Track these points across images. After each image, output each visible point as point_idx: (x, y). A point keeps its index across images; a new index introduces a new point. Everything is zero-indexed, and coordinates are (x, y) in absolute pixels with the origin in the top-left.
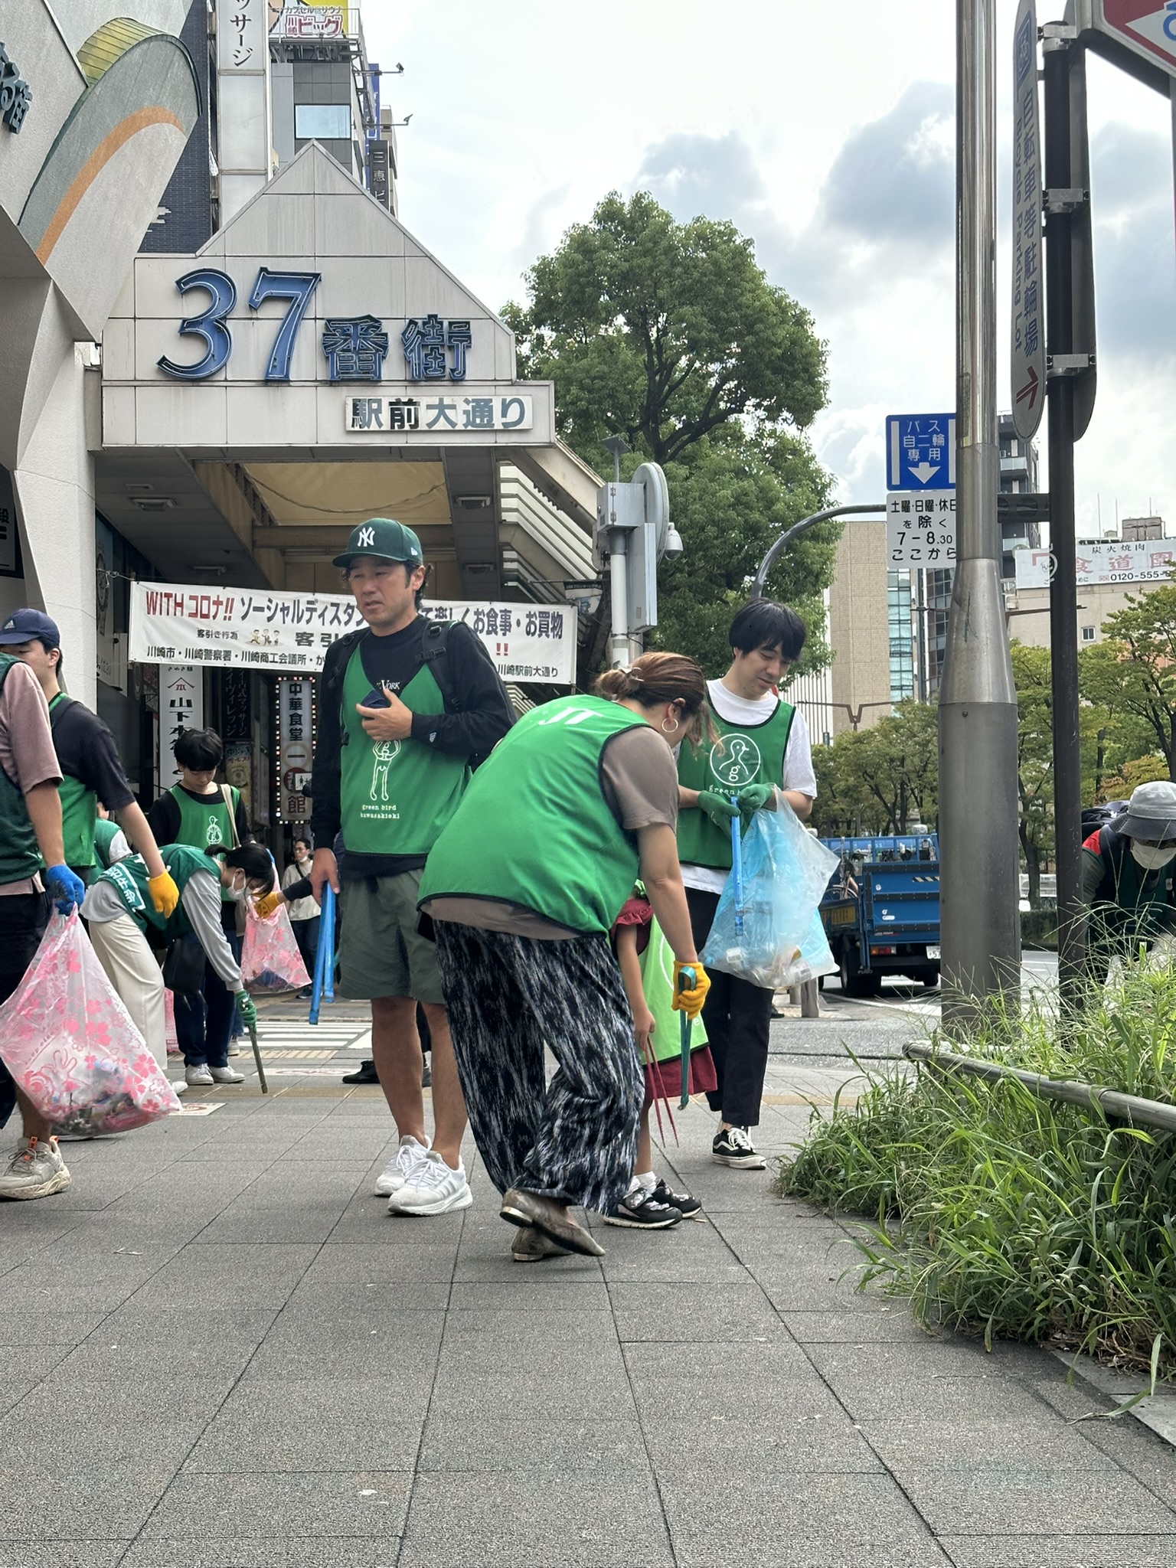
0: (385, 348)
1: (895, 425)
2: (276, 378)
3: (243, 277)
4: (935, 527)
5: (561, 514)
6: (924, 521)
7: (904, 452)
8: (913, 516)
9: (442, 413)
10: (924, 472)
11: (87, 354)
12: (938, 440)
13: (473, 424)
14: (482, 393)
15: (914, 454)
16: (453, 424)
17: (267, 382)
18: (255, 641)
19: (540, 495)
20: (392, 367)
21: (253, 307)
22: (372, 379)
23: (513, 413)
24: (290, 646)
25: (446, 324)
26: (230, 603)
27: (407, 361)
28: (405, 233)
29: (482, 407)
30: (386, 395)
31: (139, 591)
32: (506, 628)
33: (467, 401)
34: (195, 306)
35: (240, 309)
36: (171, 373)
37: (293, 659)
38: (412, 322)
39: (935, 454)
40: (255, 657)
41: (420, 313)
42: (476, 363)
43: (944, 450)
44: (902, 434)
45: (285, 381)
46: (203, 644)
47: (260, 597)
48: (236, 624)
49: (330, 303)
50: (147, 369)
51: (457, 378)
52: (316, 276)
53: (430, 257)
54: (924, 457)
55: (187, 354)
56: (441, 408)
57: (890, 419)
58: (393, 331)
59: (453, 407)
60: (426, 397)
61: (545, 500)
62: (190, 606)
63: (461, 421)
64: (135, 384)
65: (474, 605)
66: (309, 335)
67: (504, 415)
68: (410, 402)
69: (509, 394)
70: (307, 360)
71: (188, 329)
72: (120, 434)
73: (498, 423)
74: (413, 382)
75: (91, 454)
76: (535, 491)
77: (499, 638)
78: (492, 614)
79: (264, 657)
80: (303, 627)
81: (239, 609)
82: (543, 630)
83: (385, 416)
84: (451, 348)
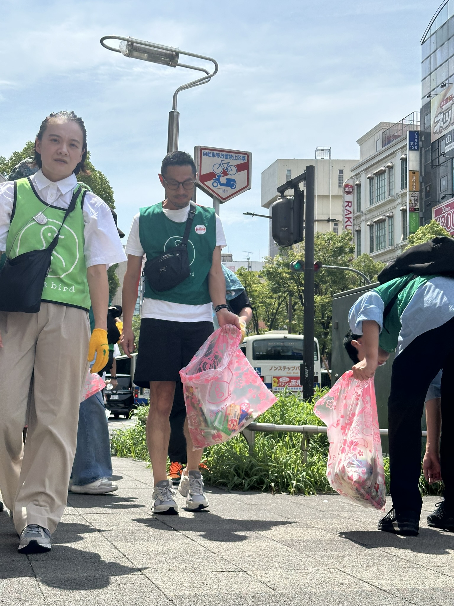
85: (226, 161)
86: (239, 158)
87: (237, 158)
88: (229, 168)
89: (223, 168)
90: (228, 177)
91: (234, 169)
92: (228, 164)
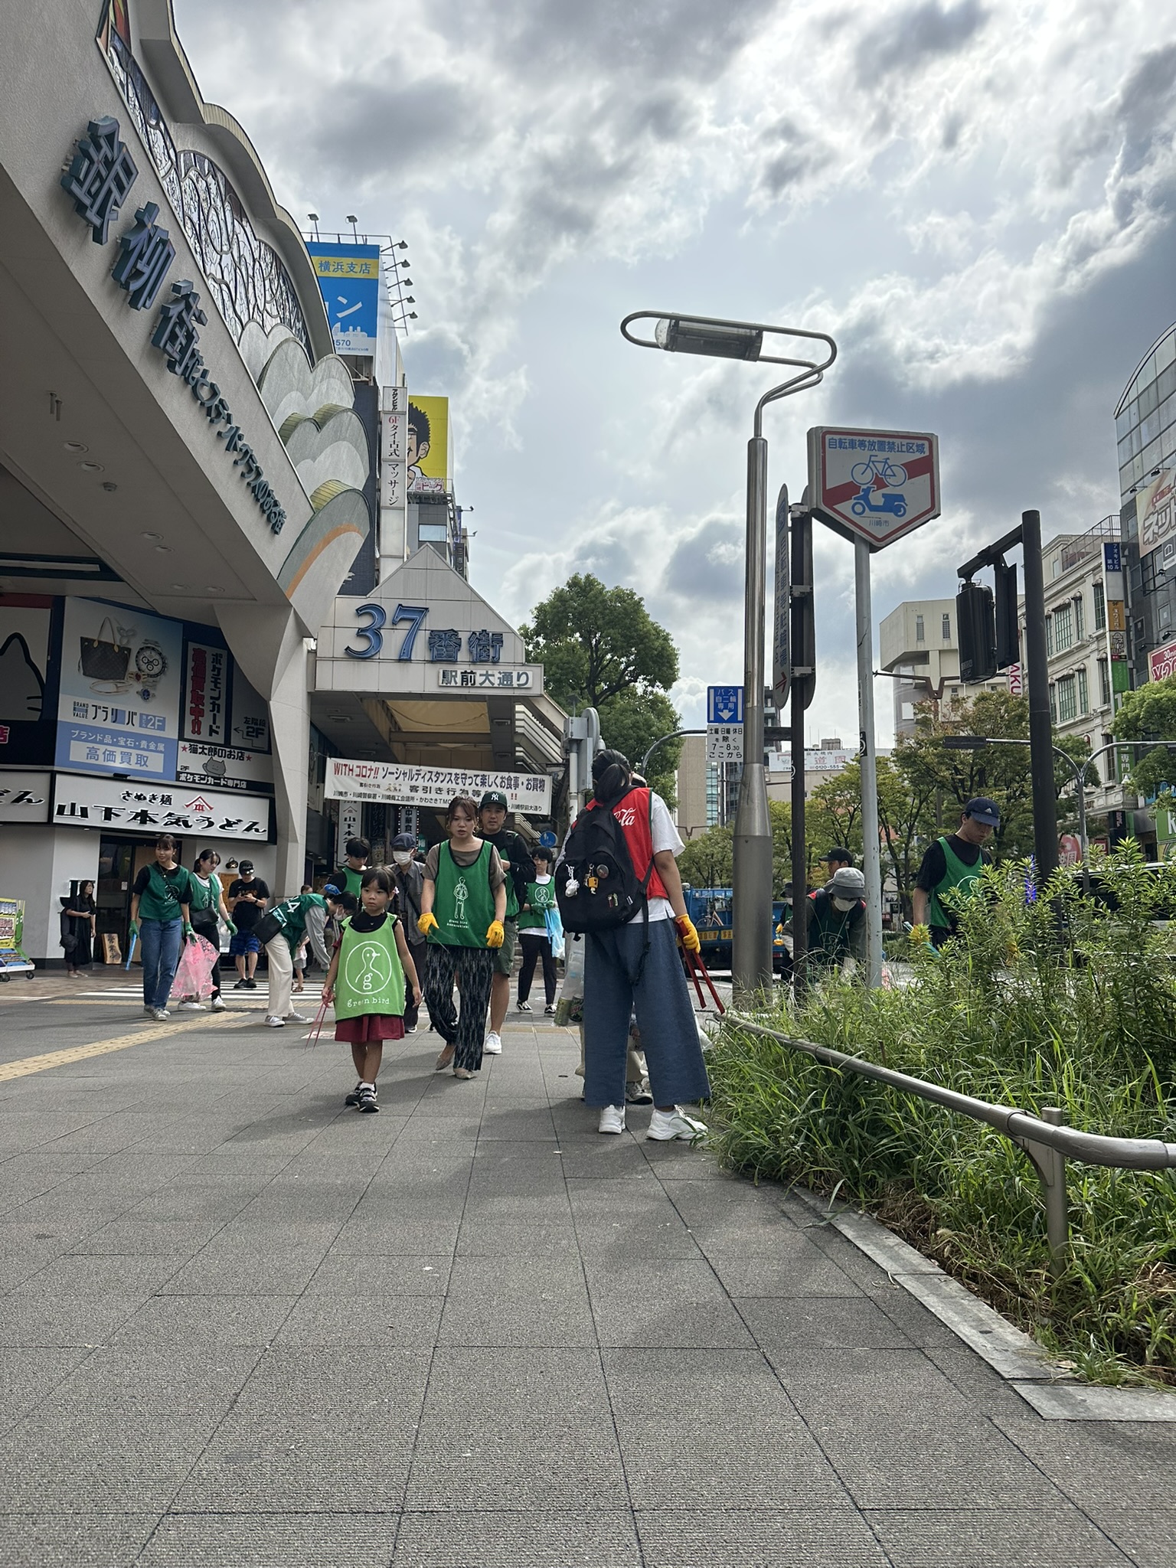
0: (460, 646)
1: (712, 691)
2: (404, 658)
3: (390, 609)
4: (730, 741)
5: (546, 730)
6: (725, 739)
7: (716, 705)
8: (720, 736)
9: (487, 678)
10: (726, 715)
11: (310, 644)
12: (733, 699)
13: (503, 684)
14: (508, 669)
15: (721, 706)
16: (493, 684)
17: (400, 660)
18: (389, 789)
19: (535, 720)
20: (463, 655)
21: (394, 623)
22: (455, 662)
23: (523, 679)
24: (406, 792)
25: (491, 634)
26: (377, 769)
27: (471, 652)
28: (472, 590)
29: (508, 676)
30: (460, 669)
31: (331, 763)
32: (516, 786)
33: (500, 673)
34: (365, 622)
35: (388, 624)
36: (351, 654)
37: (408, 798)
38: (474, 633)
39: (731, 706)
40: (389, 797)
41: (478, 629)
42: (505, 655)
43: (736, 704)
44: (716, 695)
45: (409, 660)
46: (363, 790)
47: (392, 767)
48: (380, 780)
49: (435, 622)
50: (340, 652)
51: (495, 661)
52: (427, 609)
53: (484, 602)
54: (726, 707)
55: (360, 646)
56: (487, 675)
57: (709, 688)
58: (464, 637)
59: (493, 675)
60: (480, 670)
61: (538, 722)
62: (357, 771)
63: (496, 682)
64: (333, 659)
65: (500, 774)
66: (422, 638)
67: (518, 680)
68: (472, 672)
69: (521, 670)
70: (420, 650)
71: (361, 633)
72: (324, 684)
73: (515, 683)
74: (473, 662)
75: (309, 693)
76: (533, 718)
77: (513, 791)
78: (509, 779)
79: (393, 798)
80: (413, 783)
81: (381, 773)
82: (535, 788)
83: (459, 679)
84: (493, 646)
85: (882, 456)
86: (911, 448)
87: (904, 448)
88: (889, 472)
89: (875, 471)
90: (885, 491)
91: (901, 474)
92: (886, 462)
